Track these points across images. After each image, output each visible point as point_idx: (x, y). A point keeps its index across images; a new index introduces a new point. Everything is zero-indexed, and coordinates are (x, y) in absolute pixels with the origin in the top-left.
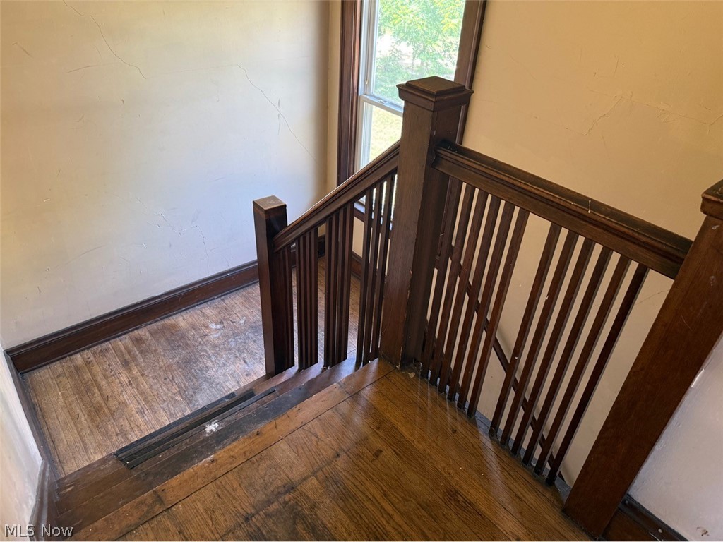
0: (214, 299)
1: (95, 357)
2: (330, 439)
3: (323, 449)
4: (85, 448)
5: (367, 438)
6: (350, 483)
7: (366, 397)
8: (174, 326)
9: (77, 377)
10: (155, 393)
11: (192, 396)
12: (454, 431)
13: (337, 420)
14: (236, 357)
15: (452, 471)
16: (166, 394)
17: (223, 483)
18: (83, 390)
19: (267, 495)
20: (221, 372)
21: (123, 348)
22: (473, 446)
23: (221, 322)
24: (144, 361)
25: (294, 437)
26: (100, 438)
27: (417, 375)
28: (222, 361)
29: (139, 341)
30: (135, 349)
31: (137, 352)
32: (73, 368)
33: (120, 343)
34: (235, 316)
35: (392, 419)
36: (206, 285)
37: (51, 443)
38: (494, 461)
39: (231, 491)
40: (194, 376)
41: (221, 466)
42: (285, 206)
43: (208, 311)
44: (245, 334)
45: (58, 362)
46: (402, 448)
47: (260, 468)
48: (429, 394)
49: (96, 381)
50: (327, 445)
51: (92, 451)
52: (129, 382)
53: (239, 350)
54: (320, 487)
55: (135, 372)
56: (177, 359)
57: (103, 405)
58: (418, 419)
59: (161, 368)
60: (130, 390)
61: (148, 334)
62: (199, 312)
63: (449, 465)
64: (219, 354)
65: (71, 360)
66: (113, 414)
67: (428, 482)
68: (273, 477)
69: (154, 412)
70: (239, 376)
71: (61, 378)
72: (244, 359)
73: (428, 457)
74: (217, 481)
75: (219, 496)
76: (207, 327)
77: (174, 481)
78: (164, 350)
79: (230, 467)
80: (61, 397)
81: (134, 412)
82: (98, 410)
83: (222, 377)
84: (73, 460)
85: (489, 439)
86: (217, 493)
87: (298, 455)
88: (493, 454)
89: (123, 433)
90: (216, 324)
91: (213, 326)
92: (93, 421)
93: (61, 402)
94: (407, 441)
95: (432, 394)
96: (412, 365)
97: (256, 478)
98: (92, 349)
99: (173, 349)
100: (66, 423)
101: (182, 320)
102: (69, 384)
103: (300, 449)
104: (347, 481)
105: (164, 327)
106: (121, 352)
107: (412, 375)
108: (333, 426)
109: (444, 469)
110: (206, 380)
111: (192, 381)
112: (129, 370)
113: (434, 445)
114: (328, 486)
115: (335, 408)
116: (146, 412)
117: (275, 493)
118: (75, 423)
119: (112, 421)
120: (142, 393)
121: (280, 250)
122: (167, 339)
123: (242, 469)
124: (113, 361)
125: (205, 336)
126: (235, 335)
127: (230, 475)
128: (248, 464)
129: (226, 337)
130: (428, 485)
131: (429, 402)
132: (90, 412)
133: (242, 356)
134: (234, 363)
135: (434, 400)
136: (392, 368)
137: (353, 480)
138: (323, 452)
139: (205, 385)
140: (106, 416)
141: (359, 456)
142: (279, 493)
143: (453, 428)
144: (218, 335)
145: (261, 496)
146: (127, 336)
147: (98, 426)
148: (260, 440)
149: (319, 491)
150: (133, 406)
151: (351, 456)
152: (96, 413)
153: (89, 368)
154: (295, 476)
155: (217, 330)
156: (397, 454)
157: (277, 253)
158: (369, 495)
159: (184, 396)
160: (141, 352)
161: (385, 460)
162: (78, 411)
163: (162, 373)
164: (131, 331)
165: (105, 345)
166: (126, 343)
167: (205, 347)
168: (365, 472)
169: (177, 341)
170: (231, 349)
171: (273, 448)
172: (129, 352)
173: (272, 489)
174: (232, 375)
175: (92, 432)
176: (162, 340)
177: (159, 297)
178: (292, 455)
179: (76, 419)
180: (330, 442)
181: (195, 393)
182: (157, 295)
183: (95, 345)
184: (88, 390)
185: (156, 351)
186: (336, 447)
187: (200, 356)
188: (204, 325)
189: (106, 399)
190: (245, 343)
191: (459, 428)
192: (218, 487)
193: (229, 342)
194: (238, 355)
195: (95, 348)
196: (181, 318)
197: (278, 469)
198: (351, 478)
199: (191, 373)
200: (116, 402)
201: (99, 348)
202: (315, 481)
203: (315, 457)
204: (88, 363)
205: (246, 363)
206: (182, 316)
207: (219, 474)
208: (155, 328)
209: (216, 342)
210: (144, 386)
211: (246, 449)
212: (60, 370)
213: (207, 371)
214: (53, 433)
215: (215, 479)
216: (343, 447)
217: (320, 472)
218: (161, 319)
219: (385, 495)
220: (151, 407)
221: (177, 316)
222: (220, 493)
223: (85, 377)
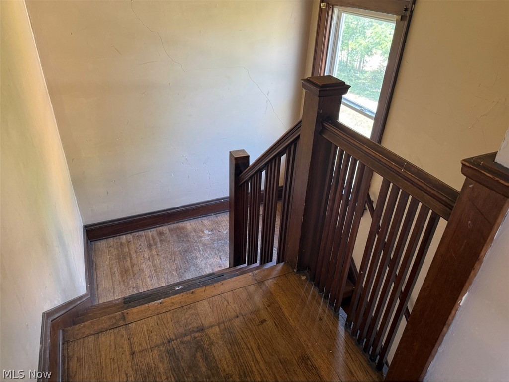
0: (211, 215)
1: (133, 239)
2: (236, 306)
3: (229, 311)
4: (114, 292)
5: (259, 311)
6: (239, 335)
7: (267, 285)
8: (183, 228)
9: (120, 249)
10: (162, 267)
11: (183, 273)
12: (321, 320)
13: (244, 296)
14: (216, 254)
15: (310, 344)
16: (168, 269)
17: (162, 317)
18: (122, 257)
19: (185, 330)
20: (204, 261)
21: (150, 237)
22: (331, 332)
23: (212, 230)
24: (161, 246)
25: (214, 299)
26: (123, 288)
27: (307, 278)
28: (206, 255)
29: (161, 234)
30: (157, 238)
31: (158, 240)
32: (119, 243)
33: (150, 233)
34: (221, 228)
35: (281, 303)
36: (207, 205)
37: (96, 285)
38: (343, 344)
39: (165, 322)
40: (187, 261)
41: (165, 307)
42: (249, 156)
43: (206, 221)
44: (225, 240)
45: (112, 239)
46: (281, 322)
47: (187, 313)
48: (311, 292)
49: (130, 253)
50: (232, 309)
51: (117, 294)
52: (149, 257)
53: (218, 250)
54: (219, 333)
55: (153, 252)
56: (180, 248)
57: (130, 268)
58: (298, 306)
59: (169, 252)
60: (148, 263)
61: (167, 231)
62: (200, 222)
63: (309, 340)
64: (206, 250)
65: (119, 238)
66: (134, 276)
67: (291, 347)
68: (193, 321)
69: (158, 279)
70: (214, 266)
71: (111, 248)
72: (220, 256)
73: (296, 332)
74: (159, 316)
75: (157, 324)
76: (203, 232)
77: (135, 310)
78: (174, 242)
79: (169, 309)
80: (108, 259)
81: (147, 276)
82: (126, 271)
83: (204, 265)
84: (105, 298)
85: (344, 330)
86: (157, 322)
87: (213, 311)
88: (343, 340)
89: (137, 287)
90: (209, 231)
91: (206, 232)
92: (122, 277)
93: (107, 263)
94: (285, 318)
95: (313, 292)
96: (306, 271)
97: (183, 319)
98: (133, 234)
99: (180, 242)
100: (107, 275)
101: (189, 225)
102: (114, 252)
103: (215, 308)
104: (238, 334)
105: (178, 228)
106: (149, 239)
107: (304, 278)
108: (240, 299)
109: (305, 342)
110: (194, 265)
111: (185, 263)
112: (151, 250)
113: (303, 325)
114: (224, 334)
115: (245, 288)
116: (154, 278)
117: (191, 330)
118: (112, 276)
119: (133, 279)
120: (154, 266)
121: (242, 184)
122: (178, 236)
123: (176, 311)
124: (143, 243)
125: (201, 237)
126: (218, 240)
127: (168, 314)
128: (180, 310)
129: (213, 240)
130: (290, 349)
131: (310, 297)
132: (122, 271)
133: (220, 254)
134: (213, 257)
135: (313, 297)
136: (291, 270)
137: (242, 334)
138: (229, 312)
139: (193, 268)
140: (130, 275)
141: (251, 320)
142: (193, 331)
143: (320, 317)
144: (208, 238)
145: (182, 330)
146: (155, 229)
147: (124, 281)
148: (193, 297)
149: (218, 335)
150: (147, 273)
151: (246, 319)
152: (125, 272)
153: (128, 245)
154: (206, 323)
155: (208, 235)
156: (276, 325)
157: (241, 186)
158: (248, 345)
159: (178, 272)
160: (161, 240)
161: (267, 327)
162: (116, 269)
163: (169, 256)
164: (158, 227)
165: (140, 233)
166: (153, 234)
167: (199, 244)
168: (251, 331)
169: (183, 238)
170: (214, 248)
171: (198, 303)
172: (153, 240)
173: (190, 328)
174: (211, 265)
175: (120, 284)
176: (175, 236)
177: (178, 208)
178: (209, 310)
179: (113, 274)
180: (235, 307)
181: (185, 271)
182: (177, 207)
183: (135, 232)
184: (124, 258)
185: (169, 241)
186: (238, 311)
187: (194, 249)
188: (201, 230)
189: (133, 265)
190: (223, 246)
191: (325, 318)
192: (159, 319)
193: (213, 244)
194: (217, 253)
195: (135, 233)
196: (189, 224)
197: (198, 317)
198: (240, 332)
199: (186, 259)
200: (138, 268)
201: (137, 234)
202: (217, 329)
203: (223, 314)
204: (128, 242)
205: (221, 259)
206: (190, 222)
207: (162, 311)
208: (173, 227)
209: (206, 242)
210: (157, 261)
211: (183, 300)
212: (112, 243)
213: (196, 259)
214: (99, 279)
215: (158, 314)
216: (242, 312)
217: (223, 324)
218: (177, 223)
219: (259, 348)
220: (157, 275)
221: (187, 222)
222: (158, 322)
223: (125, 250)
